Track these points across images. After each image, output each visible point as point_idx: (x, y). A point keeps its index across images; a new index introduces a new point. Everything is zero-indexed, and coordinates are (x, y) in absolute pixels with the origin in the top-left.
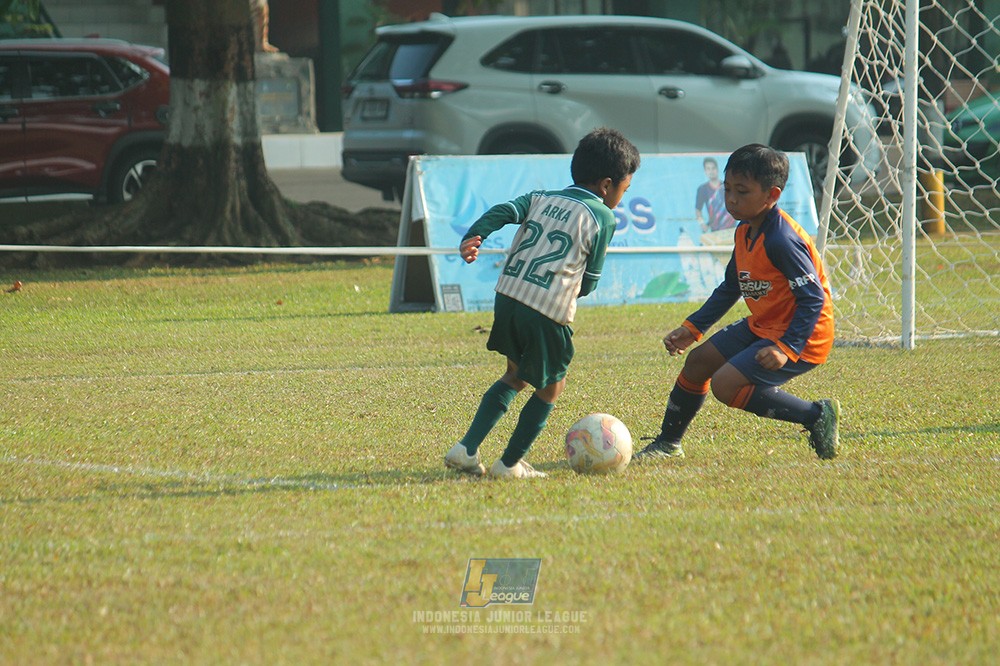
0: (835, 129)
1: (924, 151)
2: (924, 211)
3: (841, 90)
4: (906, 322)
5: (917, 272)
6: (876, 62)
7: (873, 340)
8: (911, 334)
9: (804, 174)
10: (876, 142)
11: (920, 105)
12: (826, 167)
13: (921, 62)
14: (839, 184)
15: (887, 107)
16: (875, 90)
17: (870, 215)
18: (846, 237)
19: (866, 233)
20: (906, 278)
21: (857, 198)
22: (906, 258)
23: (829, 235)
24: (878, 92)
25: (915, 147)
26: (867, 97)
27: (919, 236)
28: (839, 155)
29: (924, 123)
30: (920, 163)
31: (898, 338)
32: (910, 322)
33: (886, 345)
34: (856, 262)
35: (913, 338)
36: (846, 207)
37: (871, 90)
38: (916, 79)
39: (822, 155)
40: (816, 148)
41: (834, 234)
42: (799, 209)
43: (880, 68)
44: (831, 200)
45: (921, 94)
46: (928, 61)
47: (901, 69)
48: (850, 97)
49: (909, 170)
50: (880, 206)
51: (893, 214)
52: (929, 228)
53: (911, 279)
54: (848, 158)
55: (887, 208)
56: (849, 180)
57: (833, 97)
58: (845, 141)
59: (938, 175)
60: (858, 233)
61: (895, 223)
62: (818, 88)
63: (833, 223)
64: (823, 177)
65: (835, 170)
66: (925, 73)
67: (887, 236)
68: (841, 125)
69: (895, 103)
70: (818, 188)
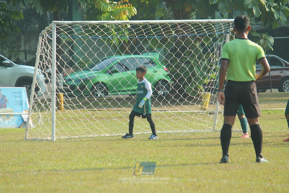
0: (33, 81)
1: (58, 88)
2: (58, 104)
3: (35, 70)
4: (53, 134)
5: (56, 121)
6: (45, 63)
7: (44, 139)
8: (54, 137)
9: (25, 93)
10: (45, 85)
11: (57, 75)
12: (31, 91)
13: (57, 63)
14: (34, 96)
15: (47, 75)
16: (44, 70)
17: (43, 105)
18: (36, 111)
19: (42, 110)
20: (53, 122)
21: (39, 100)
22: (53, 116)
23: (32, 111)
24: (45, 71)
25: (55, 86)
26: (42, 72)
27: (56, 111)
28: (34, 88)
29: (58, 80)
30: (57, 91)
31: (51, 138)
32: (54, 134)
33: (47, 140)
34: (39, 118)
35: (55, 138)
36: (36, 102)
37: (43, 70)
38: (55, 68)
39: (30, 88)
40: (28, 86)
41: (33, 110)
42: (24, 103)
43: (46, 64)
44: (32, 101)
45: (57, 72)
46: (59, 63)
47: (51, 65)
48: (37, 72)
49: (53, 92)
50: (46, 103)
51: (49, 104)
52: (59, 108)
53: (54, 122)
54: (37, 89)
55: (48, 104)
56: (37, 95)
57: (33, 72)
58: (36, 84)
59: (61, 94)
60: (40, 110)
61: (49, 107)
62: (29, 70)
63: (33, 107)
64: (30, 94)
65: (33, 93)
66: (58, 66)
67: (47, 111)
68: (35, 81)
69: (50, 74)
70: (29, 97)
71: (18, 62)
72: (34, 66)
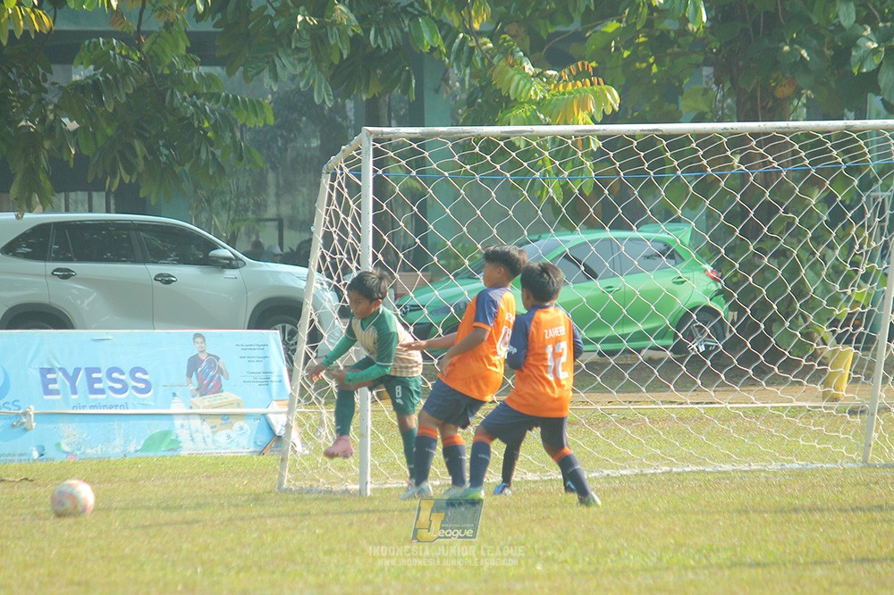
0: (304, 310)
3: (309, 278)
4: (363, 473)
5: (373, 432)
6: (338, 256)
7: (336, 488)
8: (367, 483)
9: (279, 348)
10: (338, 322)
12: (296, 343)
13: (375, 257)
14: (307, 358)
15: (346, 292)
16: (335, 278)
18: (313, 403)
19: (330, 400)
20: (362, 436)
22: (363, 419)
23: (299, 401)
24: (339, 281)
26: (329, 285)
27: (374, 402)
28: (307, 332)
31: (357, 487)
32: (366, 473)
33: (346, 492)
34: (322, 424)
35: (369, 487)
37: (332, 279)
39: (293, 333)
40: (289, 327)
41: (303, 401)
42: (274, 378)
43: (341, 260)
44: (300, 371)
46: (380, 257)
47: (358, 262)
48: (315, 284)
53: (367, 437)
54: (315, 336)
56: (315, 354)
57: (303, 284)
58: (312, 321)
60: (323, 401)
62: (289, 276)
63: (303, 390)
64: (294, 350)
65: (303, 347)
68: (308, 311)
70: (290, 360)
71: (258, 253)
72: (306, 265)
